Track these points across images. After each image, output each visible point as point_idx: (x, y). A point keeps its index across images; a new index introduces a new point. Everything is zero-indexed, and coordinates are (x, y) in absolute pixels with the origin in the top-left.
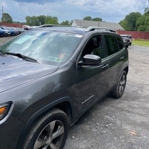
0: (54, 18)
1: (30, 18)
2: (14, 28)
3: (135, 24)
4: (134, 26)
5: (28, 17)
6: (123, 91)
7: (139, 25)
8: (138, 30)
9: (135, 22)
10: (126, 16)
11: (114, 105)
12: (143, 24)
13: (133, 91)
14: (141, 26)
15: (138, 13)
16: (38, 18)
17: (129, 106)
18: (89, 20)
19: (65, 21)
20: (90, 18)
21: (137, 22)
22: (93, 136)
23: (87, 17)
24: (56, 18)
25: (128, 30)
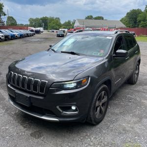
0: (56, 18)
1: (33, 20)
2: (21, 31)
3: (136, 20)
4: (135, 22)
5: (31, 19)
6: (137, 79)
7: (140, 22)
8: (140, 26)
9: (136, 19)
10: (127, 14)
11: (132, 89)
12: (144, 20)
13: (145, 79)
14: (142, 22)
15: (138, 10)
16: (41, 19)
17: (144, 89)
18: (90, 19)
19: (67, 21)
20: (92, 17)
21: (139, 19)
22: (122, 106)
23: (88, 17)
24: (59, 18)
25: (130, 27)
